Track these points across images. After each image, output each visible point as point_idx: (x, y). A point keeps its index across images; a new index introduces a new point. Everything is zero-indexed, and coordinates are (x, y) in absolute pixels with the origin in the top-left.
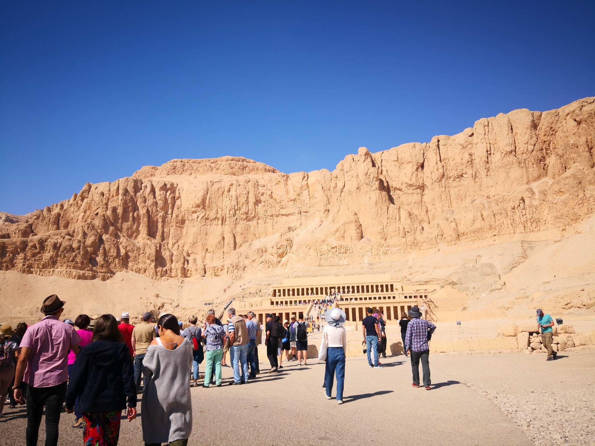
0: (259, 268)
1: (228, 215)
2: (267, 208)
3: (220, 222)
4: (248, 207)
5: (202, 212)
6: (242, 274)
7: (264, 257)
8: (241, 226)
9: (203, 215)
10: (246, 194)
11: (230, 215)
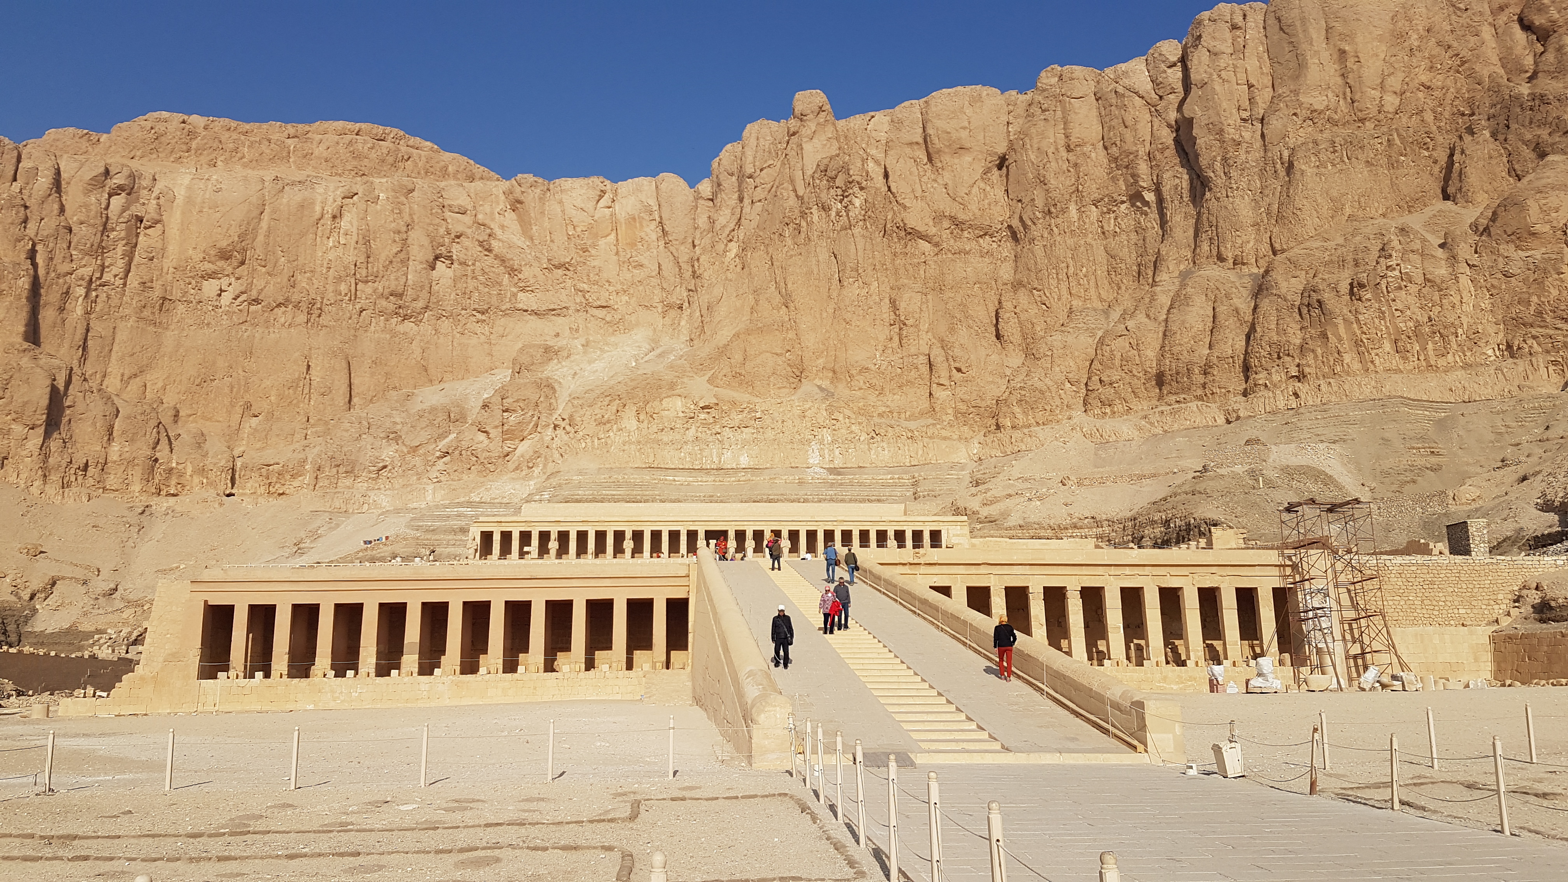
0: (433, 474)
1: (330, 296)
2: (472, 284)
3: (302, 318)
4: (406, 275)
5: (238, 279)
6: (369, 493)
7: (452, 436)
8: (376, 335)
9: (243, 288)
10: (399, 232)
11: (339, 297)
